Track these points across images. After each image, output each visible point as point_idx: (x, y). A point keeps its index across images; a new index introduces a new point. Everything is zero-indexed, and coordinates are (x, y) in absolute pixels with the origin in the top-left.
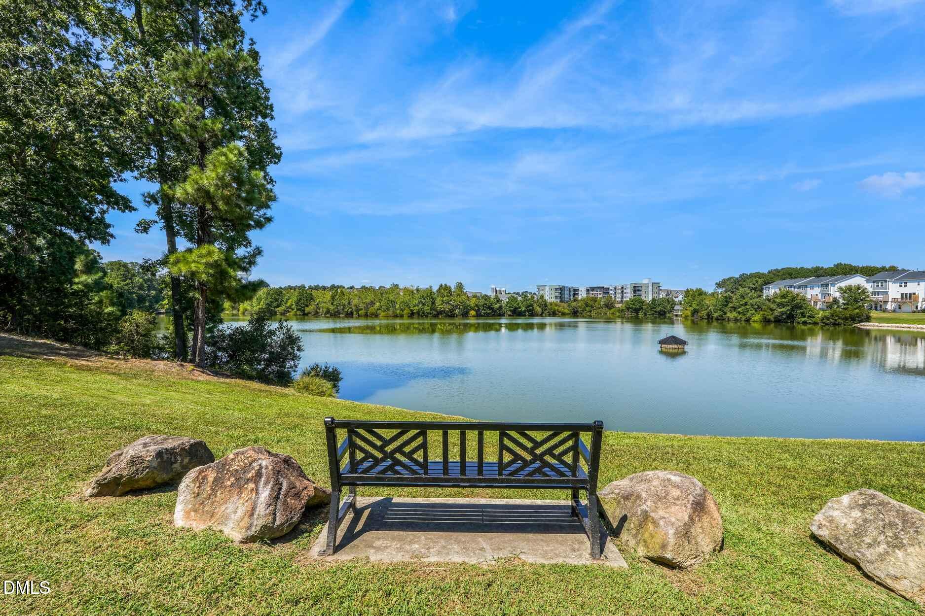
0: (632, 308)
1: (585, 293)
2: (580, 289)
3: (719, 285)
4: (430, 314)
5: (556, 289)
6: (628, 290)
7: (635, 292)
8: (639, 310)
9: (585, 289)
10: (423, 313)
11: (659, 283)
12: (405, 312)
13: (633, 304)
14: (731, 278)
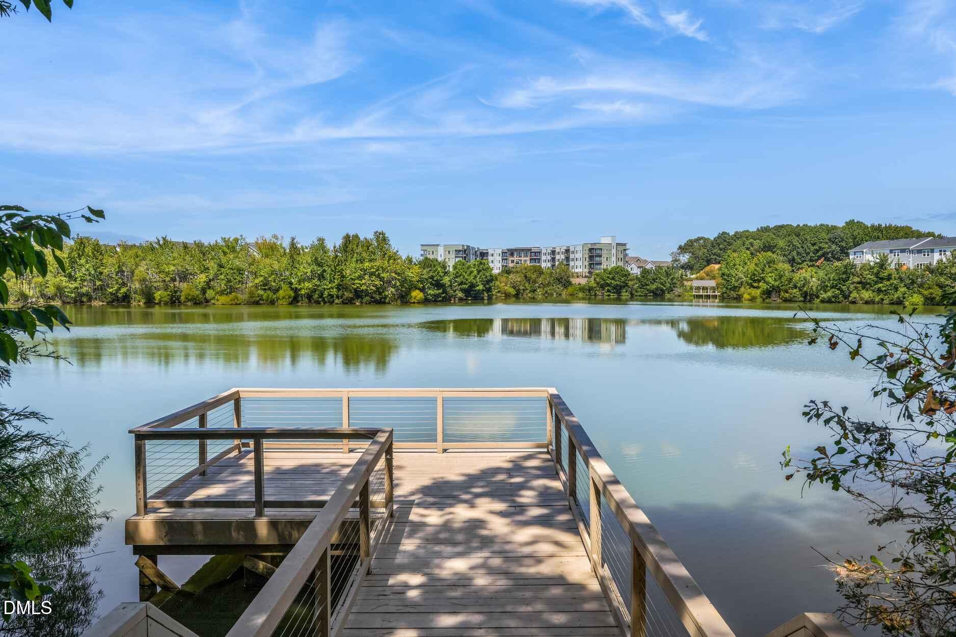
0: (608, 285)
1: (500, 258)
2: (491, 252)
3: (682, 249)
4: (338, 297)
5: (458, 251)
6: (579, 255)
7: (591, 257)
8: (621, 287)
9: (500, 251)
10: (321, 295)
11: (625, 245)
12: (281, 293)
13: (613, 279)
14: (699, 239)
